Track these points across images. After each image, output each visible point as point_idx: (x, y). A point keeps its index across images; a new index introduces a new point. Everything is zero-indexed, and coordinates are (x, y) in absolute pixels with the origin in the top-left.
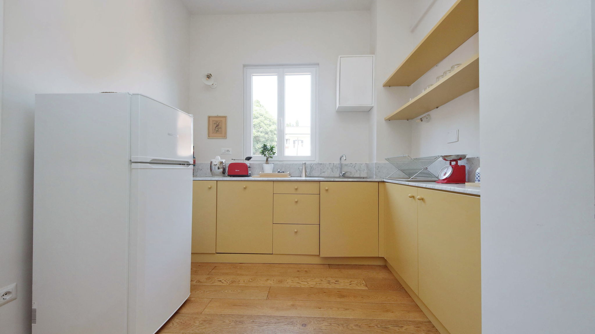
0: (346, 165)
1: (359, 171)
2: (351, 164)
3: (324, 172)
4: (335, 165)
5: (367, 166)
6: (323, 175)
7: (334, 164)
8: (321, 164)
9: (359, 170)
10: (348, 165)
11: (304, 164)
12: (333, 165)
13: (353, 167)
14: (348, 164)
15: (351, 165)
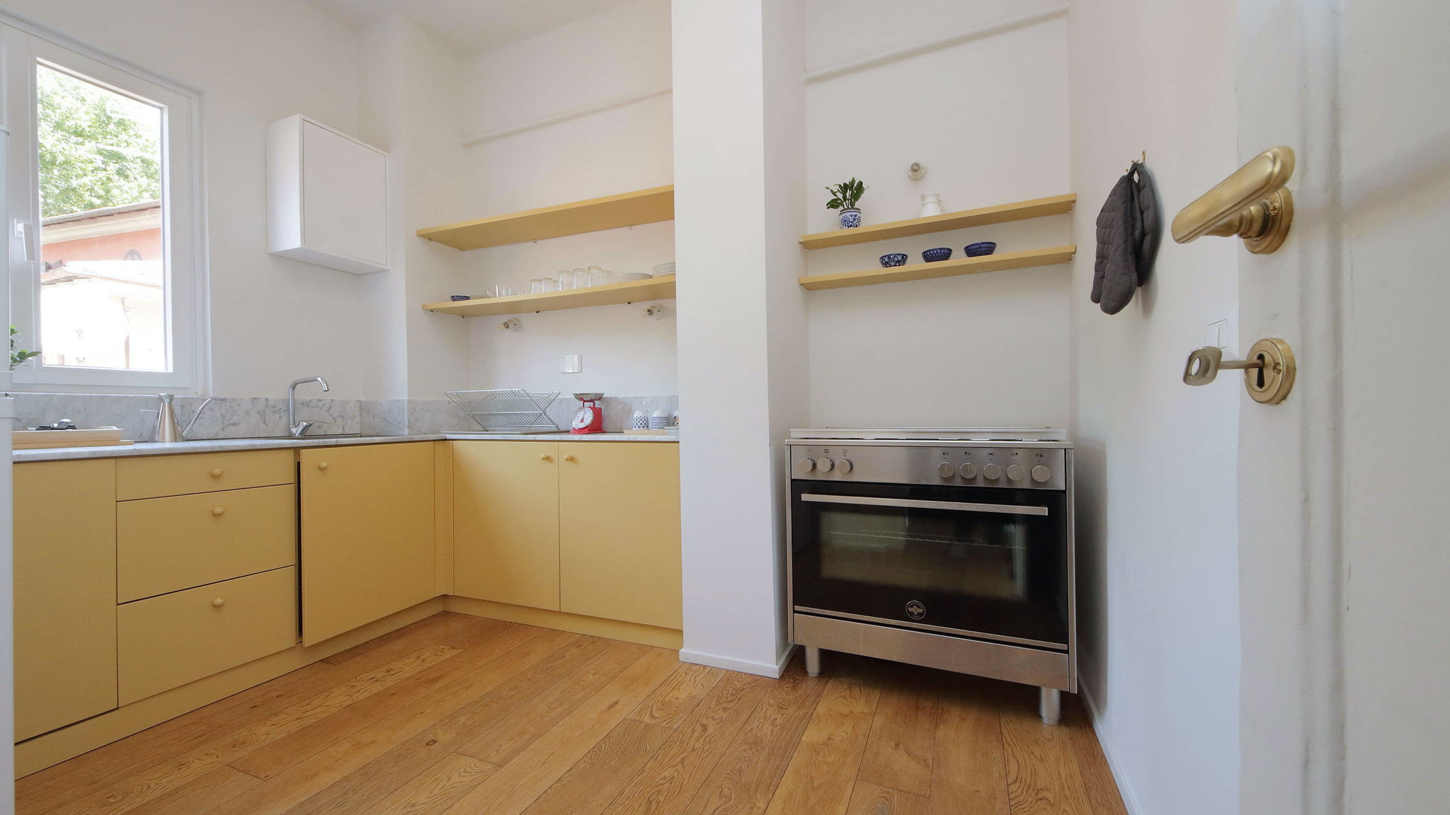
0: (306, 404)
1: (339, 420)
2: (320, 400)
3: (234, 424)
4: (269, 403)
5: (360, 406)
6: (231, 431)
7: (267, 400)
8: (224, 400)
9: (341, 416)
10: (310, 404)
11: (167, 401)
12: (264, 402)
13: (324, 409)
14: (310, 402)
15: (320, 404)
